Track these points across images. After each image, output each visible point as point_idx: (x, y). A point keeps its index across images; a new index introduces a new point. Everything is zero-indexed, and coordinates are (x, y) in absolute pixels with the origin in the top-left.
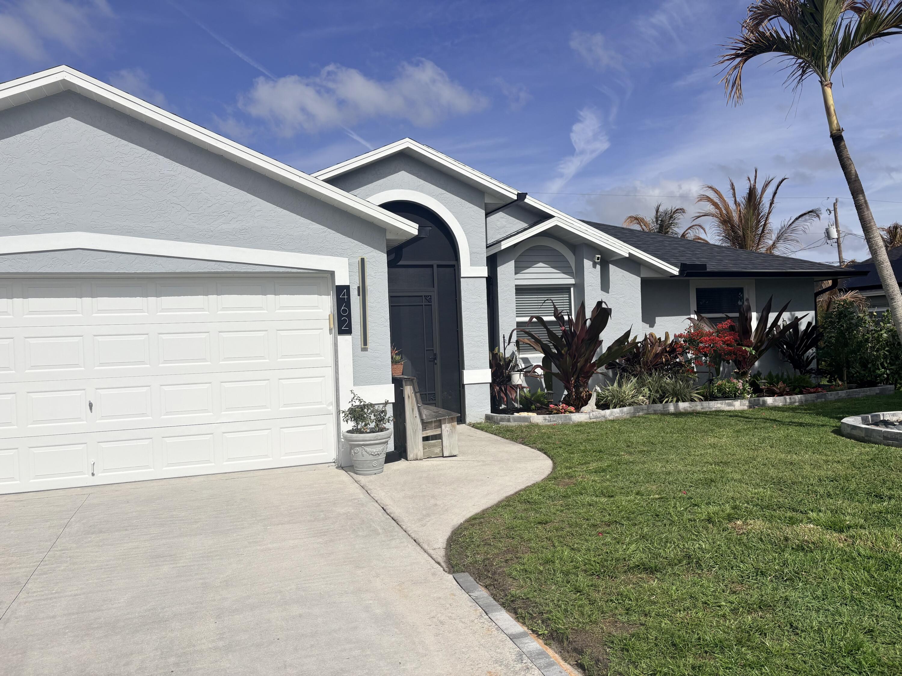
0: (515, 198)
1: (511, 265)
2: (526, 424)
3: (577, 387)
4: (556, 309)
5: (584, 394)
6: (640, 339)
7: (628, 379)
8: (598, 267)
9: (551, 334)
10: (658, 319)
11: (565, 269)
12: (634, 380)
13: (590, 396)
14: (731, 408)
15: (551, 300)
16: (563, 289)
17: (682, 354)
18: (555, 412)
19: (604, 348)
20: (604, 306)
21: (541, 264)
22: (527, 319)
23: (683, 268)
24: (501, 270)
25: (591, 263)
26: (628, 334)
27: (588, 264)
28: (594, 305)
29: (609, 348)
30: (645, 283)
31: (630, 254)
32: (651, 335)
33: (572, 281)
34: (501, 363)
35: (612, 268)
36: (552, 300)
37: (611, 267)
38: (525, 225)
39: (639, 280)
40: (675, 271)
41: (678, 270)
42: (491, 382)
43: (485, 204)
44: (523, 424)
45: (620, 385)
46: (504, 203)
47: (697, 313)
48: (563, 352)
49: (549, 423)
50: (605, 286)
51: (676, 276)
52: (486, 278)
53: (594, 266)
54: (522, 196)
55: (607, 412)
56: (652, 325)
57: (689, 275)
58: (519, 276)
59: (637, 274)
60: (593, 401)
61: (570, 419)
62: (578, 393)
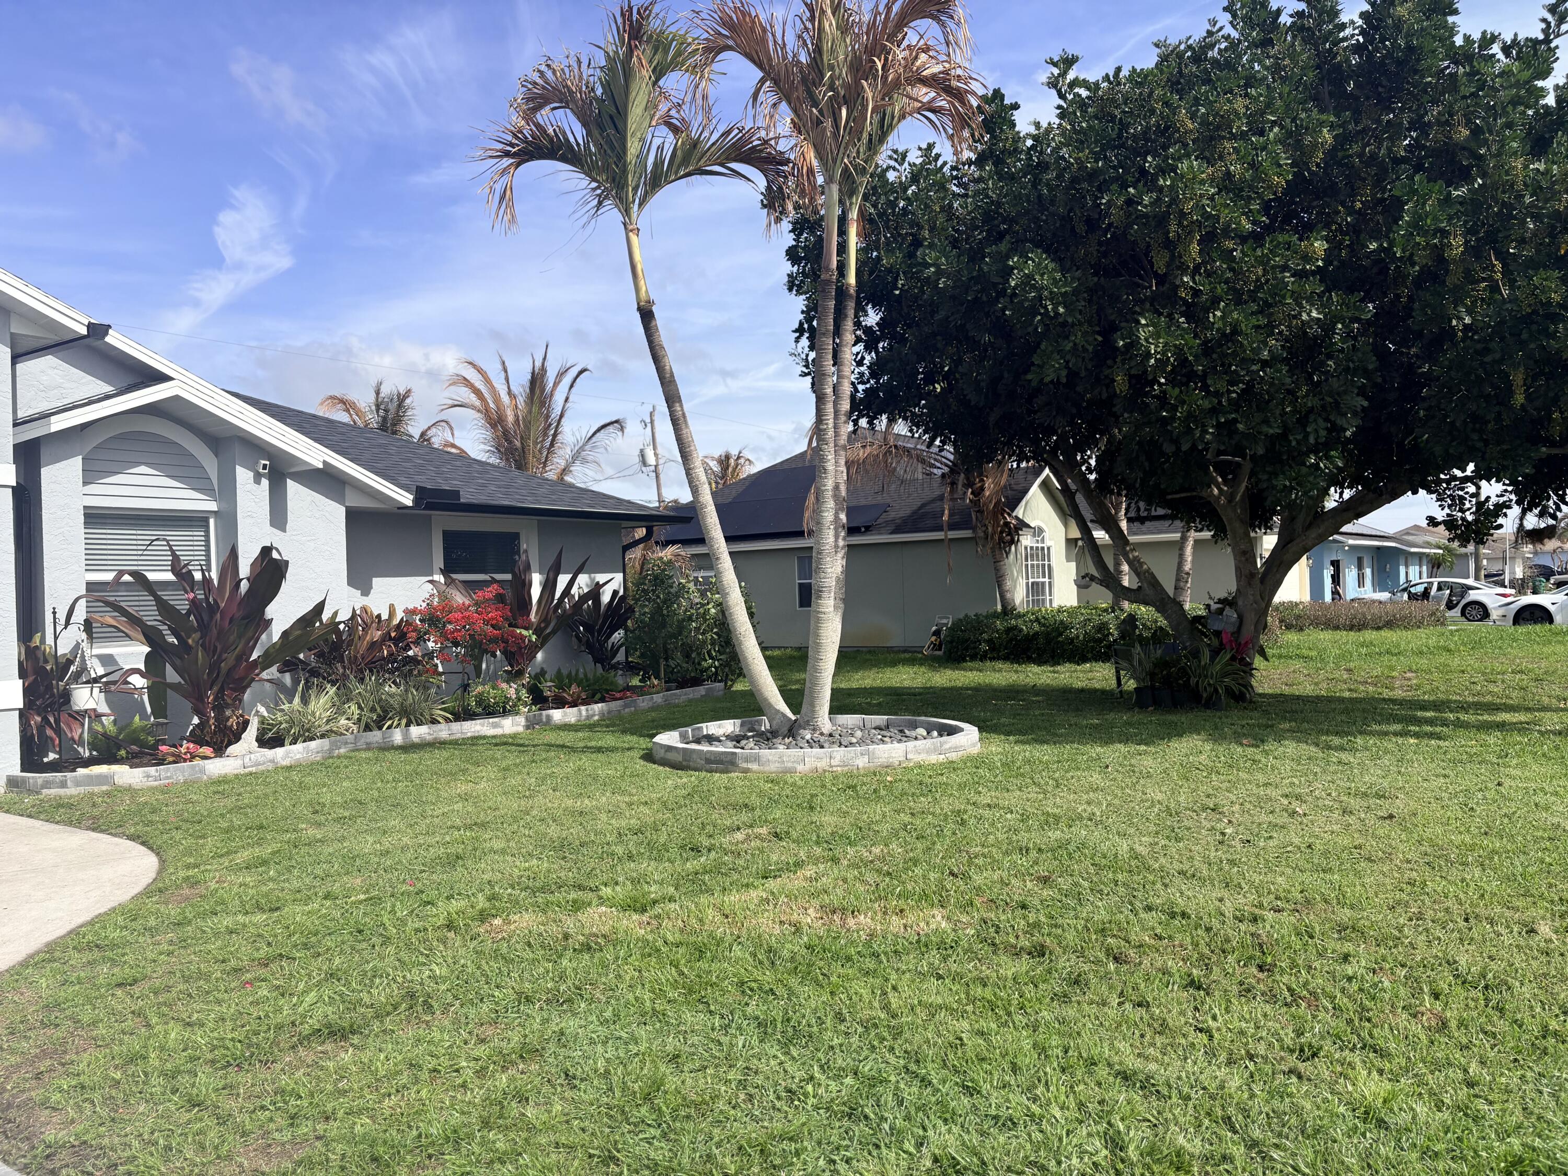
0: (84, 331)
1: (75, 465)
2: (104, 788)
3: (219, 708)
4: (175, 558)
5: (233, 722)
6: (344, 615)
7: (321, 689)
8: (265, 482)
9: (164, 607)
10: (376, 581)
11: (198, 482)
12: (332, 690)
13: (246, 724)
14: (498, 731)
15: (164, 540)
16: (196, 520)
17: (416, 643)
18: (171, 759)
19: (276, 632)
20: (275, 555)
21: (143, 469)
22: (109, 577)
23: (421, 494)
24: (47, 474)
25: (251, 474)
26: (320, 607)
27: (243, 475)
28: (256, 552)
29: (285, 634)
30: (354, 518)
31: (325, 462)
32: (364, 609)
33: (212, 506)
34: (48, 668)
35: (293, 488)
36: (168, 541)
37: (290, 483)
38: (108, 389)
39: (342, 511)
40: (407, 499)
41: (411, 497)
42: (21, 706)
43: (12, 334)
44: (96, 789)
45: (305, 701)
46: (57, 339)
47: (445, 572)
48: (190, 641)
49: (156, 783)
50: (278, 517)
51: (407, 507)
52: (13, 487)
53: (257, 480)
54: (98, 331)
55: (279, 752)
56: (366, 592)
57: (431, 507)
58: (92, 488)
59: (340, 500)
60: (251, 734)
61: (202, 771)
62: (221, 720)
